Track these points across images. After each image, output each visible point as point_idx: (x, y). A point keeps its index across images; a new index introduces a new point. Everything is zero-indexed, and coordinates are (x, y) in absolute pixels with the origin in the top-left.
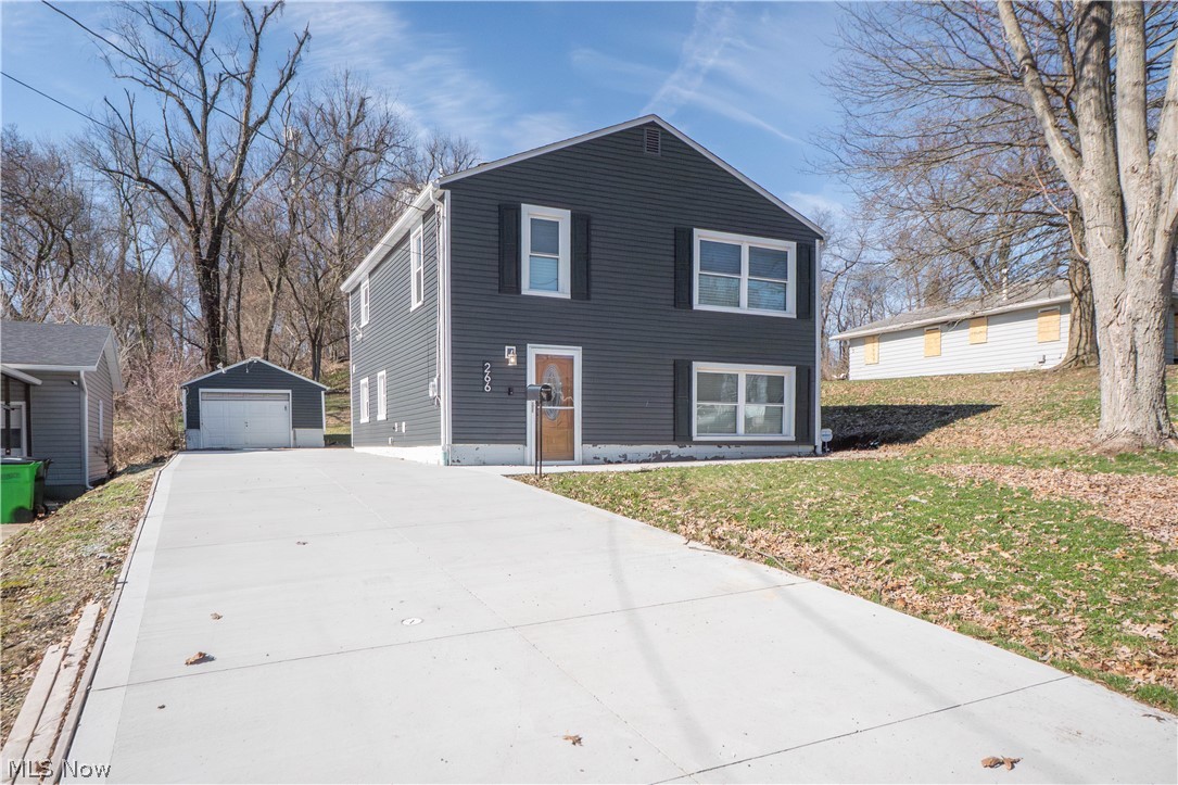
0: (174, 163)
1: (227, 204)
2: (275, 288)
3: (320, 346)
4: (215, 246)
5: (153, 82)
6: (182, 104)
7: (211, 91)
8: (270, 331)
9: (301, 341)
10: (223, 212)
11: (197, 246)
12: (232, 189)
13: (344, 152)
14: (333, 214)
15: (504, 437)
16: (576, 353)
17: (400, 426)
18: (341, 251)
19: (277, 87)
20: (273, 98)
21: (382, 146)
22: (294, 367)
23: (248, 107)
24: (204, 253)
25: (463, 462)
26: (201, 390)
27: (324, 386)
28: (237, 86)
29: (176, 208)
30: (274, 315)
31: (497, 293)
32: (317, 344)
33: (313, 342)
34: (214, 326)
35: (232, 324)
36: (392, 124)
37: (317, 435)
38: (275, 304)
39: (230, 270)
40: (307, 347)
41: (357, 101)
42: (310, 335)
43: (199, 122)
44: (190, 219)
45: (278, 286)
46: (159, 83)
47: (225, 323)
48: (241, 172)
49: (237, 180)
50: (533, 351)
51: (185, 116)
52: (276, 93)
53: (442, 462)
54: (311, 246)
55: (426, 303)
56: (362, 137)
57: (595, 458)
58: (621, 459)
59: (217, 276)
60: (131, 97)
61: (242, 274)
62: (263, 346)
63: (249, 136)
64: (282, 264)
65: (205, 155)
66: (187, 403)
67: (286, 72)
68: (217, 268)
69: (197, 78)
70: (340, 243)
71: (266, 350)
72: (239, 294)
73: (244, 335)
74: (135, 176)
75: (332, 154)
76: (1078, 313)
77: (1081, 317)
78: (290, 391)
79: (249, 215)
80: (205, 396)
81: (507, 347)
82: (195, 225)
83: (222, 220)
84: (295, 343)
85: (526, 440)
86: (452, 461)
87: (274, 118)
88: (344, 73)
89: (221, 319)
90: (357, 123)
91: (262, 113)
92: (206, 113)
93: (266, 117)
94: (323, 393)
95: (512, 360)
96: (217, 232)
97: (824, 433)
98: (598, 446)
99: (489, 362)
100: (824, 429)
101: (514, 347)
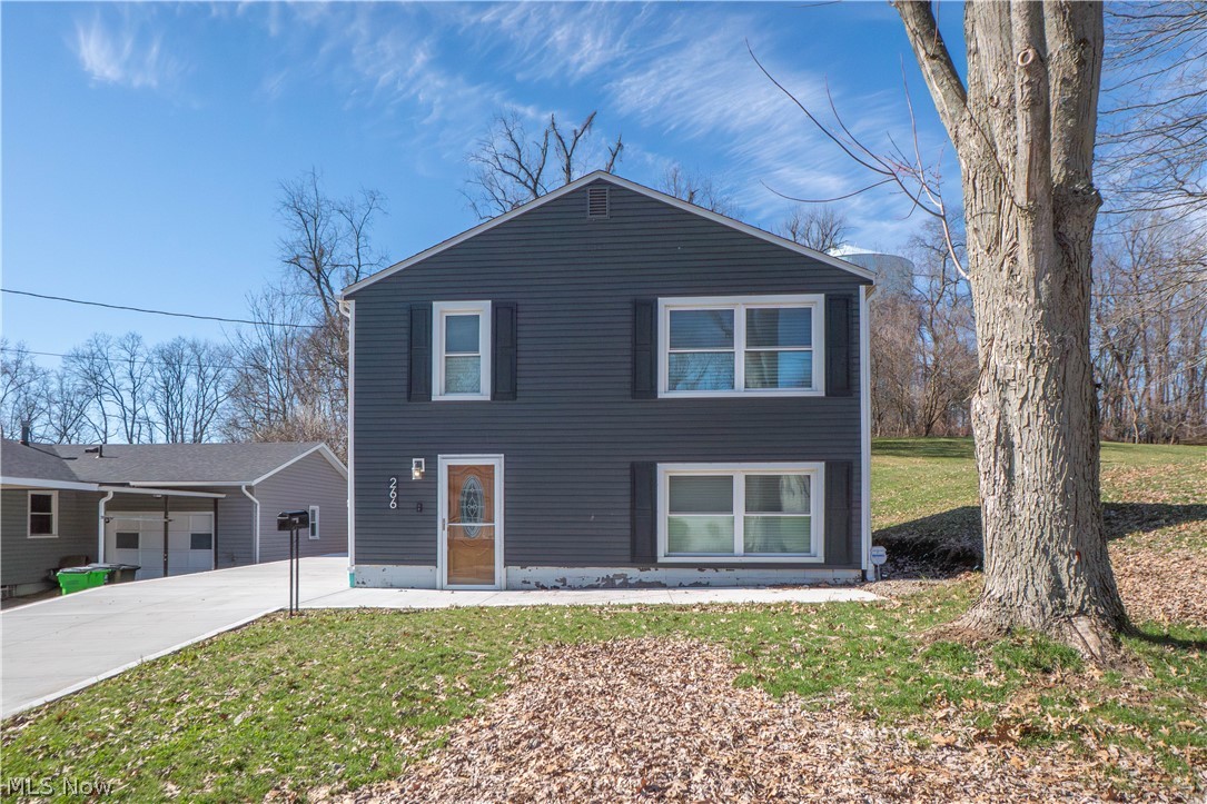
15: (412, 557)
16: (496, 461)
25: (368, 584)
31: (405, 402)
50: (445, 462)
53: (347, 584)
57: (525, 582)
58: (559, 584)
81: (414, 460)
85: (436, 560)
86: (358, 583)
95: (416, 474)
97: (875, 553)
98: (529, 568)
99: (394, 476)
100: (876, 548)
101: (423, 460)
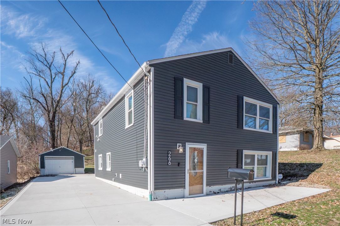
0: (42, 94)
1: (57, 106)
2: (70, 128)
3: (82, 143)
4: (54, 117)
5: (38, 75)
6: (45, 80)
7: (53, 77)
8: (68, 139)
9: (77, 142)
10: (56, 108)
11: (49, 116)
12: (58, 102)
13: (88, 94)
14: (85, 110)
15: (176, 185)
16: (204, 147)
17: (118, 175)
18: (87, 119)
19: (71, 76)
20: (70, 78)
21: (98, 93)
22: (75, 150)
23: (63, 80)
24: (51, 118)
25: (159, 198)
26: (45, 156)
27: (84, 155)
28: (60, 75)
29: (43, 107)
30: (70, 135)
31: (173, 118)
32: (81, 143)
33: (80, 142)
34: (53, 138)
35: (59, 137)
36: (101, 87)
37: (82, 170)
38: (70, 132)
39: (58, 124)
40: (78, 144)
41: (91, 82)
42: (79, 140)
43: (50, 85)
44: (47, 109)
45: (71, 127)
46: (39, 75)
47: (57, 137)
48: (61, 97)
49: (60, 99)
50: (189, 146)
51: (46, 83)
52: (71, 77)
53: (149, 199)
54: (79, 118)
55: (135, 124)
56: (93, 90)
57: (210, 192)
58: (219, 191)
59: (54, 125)
60: (31, 77)
61: (61, 125)
62: (67, 143)
63: (63, 88)
64: (72, 122)
65: (51, 93)
66: (41, 161)
67: (73, 72)
68: (54, 123)
69: (49, 73)
70: (87, 117)
71: (68, 144)
72: (61, 130)
73: (62, 140)
74: (32, 98)
75: (85, 94)
76: (318, 134)
77: (319, 135)
78: (74, 157)
79: (63, 109)
80: (46, 159)
81: (178, 144)
82: (48, 111)
83: (56, 110)
84: (75, 142)
85: (185, 186)
86: (154, 198)
87: (70, 85)
88: (88, 74)
89: (56, 136)
90: (92, 87)
91: (67, 83)
92: (52, 83)
93: (68, 84)
94: (84, 157)
95: (181, 150)
96: (54, 113)
97: (279, 176)
98: (211, 186)
99: (170, 151)
100: (279, 175)
101: (181, 144)
